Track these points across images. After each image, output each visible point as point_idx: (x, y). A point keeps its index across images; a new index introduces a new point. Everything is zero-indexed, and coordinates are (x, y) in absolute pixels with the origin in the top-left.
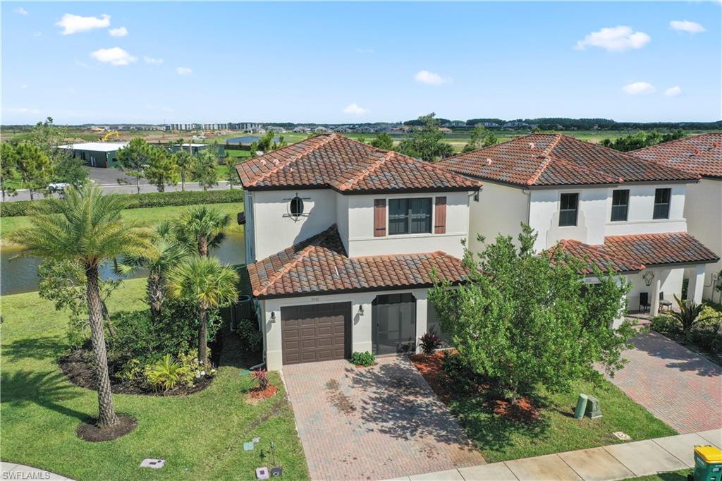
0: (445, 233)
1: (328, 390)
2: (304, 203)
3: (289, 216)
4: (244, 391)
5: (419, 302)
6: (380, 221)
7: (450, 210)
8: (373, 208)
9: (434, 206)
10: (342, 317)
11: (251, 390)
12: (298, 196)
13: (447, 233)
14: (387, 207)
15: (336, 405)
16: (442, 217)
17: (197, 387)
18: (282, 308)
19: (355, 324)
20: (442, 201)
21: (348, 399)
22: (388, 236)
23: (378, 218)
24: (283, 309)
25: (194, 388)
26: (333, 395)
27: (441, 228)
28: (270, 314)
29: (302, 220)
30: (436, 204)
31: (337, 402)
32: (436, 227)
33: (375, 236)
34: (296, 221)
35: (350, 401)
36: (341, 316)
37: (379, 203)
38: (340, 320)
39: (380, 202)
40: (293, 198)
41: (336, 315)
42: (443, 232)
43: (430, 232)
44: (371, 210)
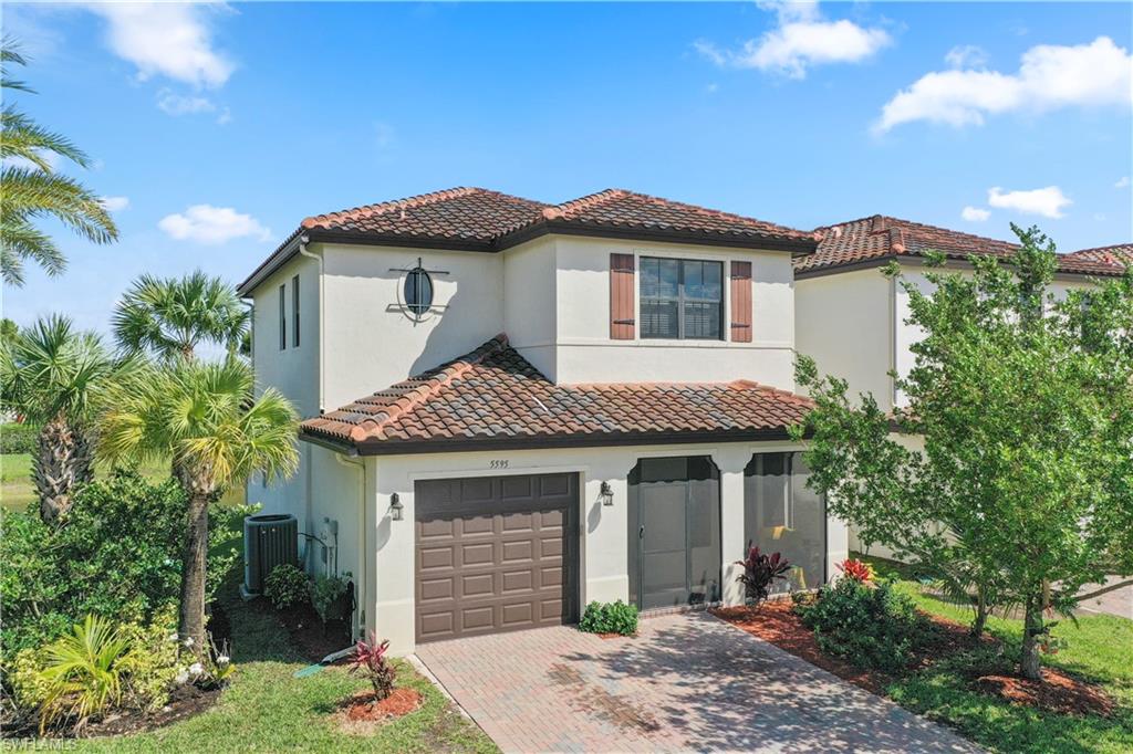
0: (750, 341)
1: (561, 687)
2: (436, 283)
3: (402, 310)
4: (323, 709)
5: (727, 478)
6: (623, 302)
7: (759, 291)
8: (607, 273)
9: (728, 280)
10: (556, 516)
11: (344, 705)
12: (423, 266)
13: (756, 342)
14: (637, 273)
15: (603, 716)
16: (745, 305)
17: (177, 710)
18: (417, 483)
19: (590, 532)
20: (743, 271)
21: (624, 701)
22: (638, 340)
23: (617, 297)
24: (421, 487)
25: (167, 714)
26: (580, 695)
27: (744, 331)
28: (388, 499)
29: (431, 321)
30: (733, 276)
31: (601, 709)
32: (733, 326)
33: (611, 338)
34: (416, 321)
35: (635, 705)
36: (557, 512)
37: (620, 263)
38: (552, 523)
39: (623, 262)
40: (411, 268)
41: (545, 509)
42: (748, 339)
43: (721, 337)
44: (602, 278)
